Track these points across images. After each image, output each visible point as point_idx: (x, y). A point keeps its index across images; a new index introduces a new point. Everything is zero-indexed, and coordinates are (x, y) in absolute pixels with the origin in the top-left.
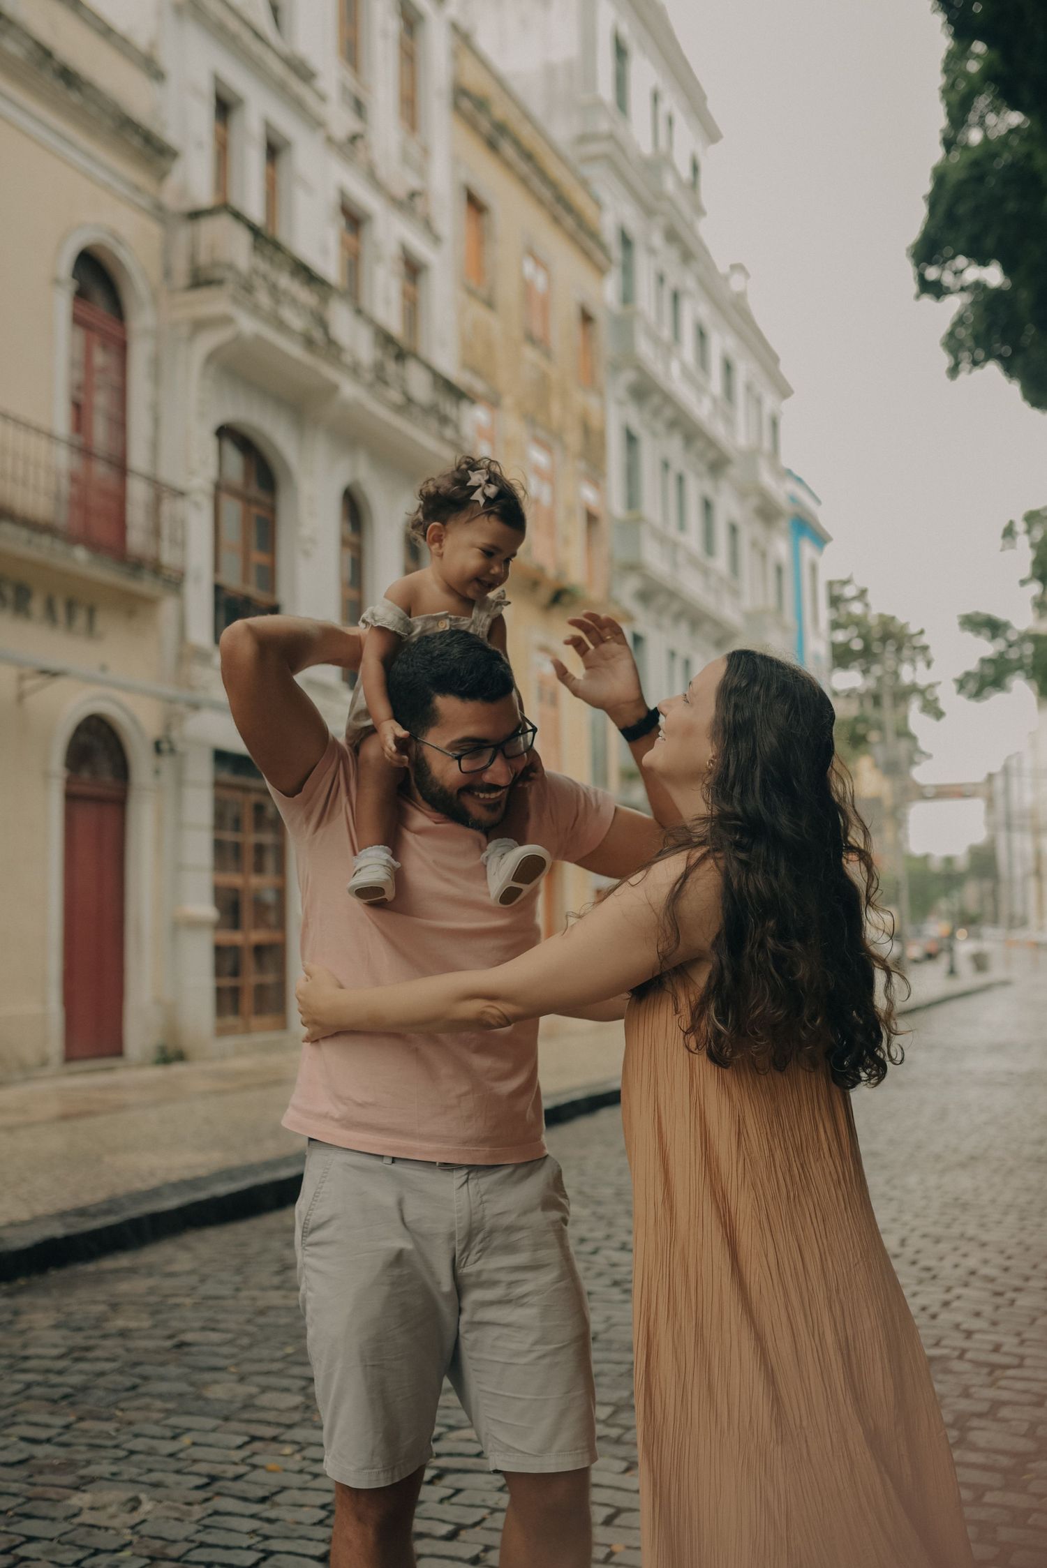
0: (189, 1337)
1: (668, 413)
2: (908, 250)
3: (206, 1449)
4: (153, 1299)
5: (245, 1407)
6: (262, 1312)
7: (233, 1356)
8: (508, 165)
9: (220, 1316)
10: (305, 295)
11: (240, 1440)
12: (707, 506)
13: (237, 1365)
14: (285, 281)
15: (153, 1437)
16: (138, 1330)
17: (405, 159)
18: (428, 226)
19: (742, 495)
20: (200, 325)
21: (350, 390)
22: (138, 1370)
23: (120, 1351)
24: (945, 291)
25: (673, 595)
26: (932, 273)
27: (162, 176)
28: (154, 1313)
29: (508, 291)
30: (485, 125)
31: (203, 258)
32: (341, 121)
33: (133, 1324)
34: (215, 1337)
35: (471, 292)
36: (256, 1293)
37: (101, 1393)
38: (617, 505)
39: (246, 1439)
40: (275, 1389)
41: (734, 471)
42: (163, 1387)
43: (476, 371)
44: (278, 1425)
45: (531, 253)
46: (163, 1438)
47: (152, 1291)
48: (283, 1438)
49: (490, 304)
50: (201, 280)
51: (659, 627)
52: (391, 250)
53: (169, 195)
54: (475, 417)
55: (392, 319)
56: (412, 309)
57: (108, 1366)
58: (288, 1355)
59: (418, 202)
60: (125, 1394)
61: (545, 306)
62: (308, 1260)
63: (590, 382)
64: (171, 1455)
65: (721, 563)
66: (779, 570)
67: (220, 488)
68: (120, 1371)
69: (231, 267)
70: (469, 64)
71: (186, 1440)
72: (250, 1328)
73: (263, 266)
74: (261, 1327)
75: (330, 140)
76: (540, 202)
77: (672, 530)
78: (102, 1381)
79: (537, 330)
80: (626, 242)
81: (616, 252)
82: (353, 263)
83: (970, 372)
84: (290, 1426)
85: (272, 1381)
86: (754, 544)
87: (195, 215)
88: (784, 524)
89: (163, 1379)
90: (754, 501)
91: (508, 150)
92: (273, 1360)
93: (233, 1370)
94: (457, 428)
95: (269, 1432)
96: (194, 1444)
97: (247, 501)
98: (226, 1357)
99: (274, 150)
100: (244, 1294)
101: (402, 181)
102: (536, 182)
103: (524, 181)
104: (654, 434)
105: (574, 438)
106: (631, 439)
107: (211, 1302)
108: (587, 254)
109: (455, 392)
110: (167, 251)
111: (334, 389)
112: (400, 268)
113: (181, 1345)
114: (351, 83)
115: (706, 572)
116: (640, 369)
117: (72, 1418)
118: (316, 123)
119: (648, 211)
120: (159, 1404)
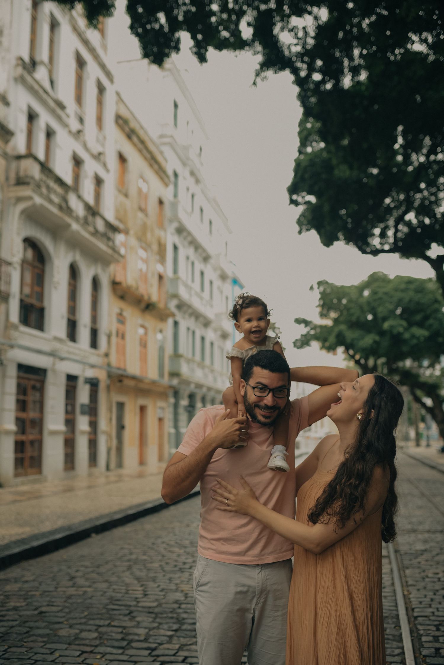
0: (43, 609)
1: (189, 239)
2: (287, 188)
3: (67, 658)
4: (22, 593)
5: (76, 638)
6: (69, 597)
7: (64, 617)
8: (135, 145)
9: (53, 600)
10: (59, 190)
11: (78, 653)
12: (202, 273)
13: (67, 621)
14: (52, 184)
15: (43, 654)
16: (22, 606)
17: (98, 140)
18: (105, 165)
19: (215, 269)
20: (19, 199)
21: (75, 226)
22: (27, 624)
23: (17, 617)
24: (298, 204)
25: (189, 307)
26: (295, 197)
27: (7, 142)
28: (25, 599)
29: (133, 192)
30: (127, 129)
31: (22, 174)
32: (75, 125)
33: (18, 604)
34: (54, 609)
35: (120, 191)
36: (64, 589)
37: (15, 636)
38: (169, 273)
39: (80, 652)
40: (85, 631)
41: (212, 261)
42: (40, 632)
43: (121, 221)
44: (91, 646)
45: (142, 177)
46: (47, 654)
47: (20, 589)
48: (94, 651)
49: (126, 195)
50: (21, 182)
51: (184, 318)
52: (91, 174)
53: (9, 149)
54: (119, 238)
55: (90, 199)
56: (98, 196)
57: (14, 623)
58: (86, 616)
59: (102, 157)
60: (25, 636)
61: (146, 197)
62: (197, 596)
63: (161, 225)
64: (53, 661)
65: (206, 295)
66: (227, 298)
67: (24, 262)
68: (20, 626)
69: (32, 178)
70: (122, 107)
71: (57, 654)
72: (67, 605)
73: (44, 178)
74: (72, 604)
75: (70, 132)
76: (146, 158)
77: (189, 282)
78: (13, 630)
79: (143, 206)
80: (176, 175)
81: (172, 178)
82: (77, 177)
83: (306, 232)
84: (96, 646)
85: (83, 627)
86: (219, 288)
87: (19, 157)
88: (229, 281)
89: (38, 628)
90: (218, 272)
91: (135, 139)
92: (81, 618)
93: (65, 622)
94: (113, 242)
95: (89, 649)
96: (60, 656)
97: (34, 267)
98: (61, 617)
99: (50, 134)
100: (59, 589)
101: (96, 148)
102: (145, 151)
103: (140, 151)
104: (184, 246)
105: (155, 247)
106: (175, 248)
107: (47, 594)
108: (162, 179)
109: (114, 229)
110: (7, 171)
111: (69, 226)
112: (94, 181)
113: (41, 613)
114: (79, 111)
115: (201, 298)
116: (180, 222)
117: (6, 647)
118: (65, 125)
119: (184, 164)
120: (40, 639)
